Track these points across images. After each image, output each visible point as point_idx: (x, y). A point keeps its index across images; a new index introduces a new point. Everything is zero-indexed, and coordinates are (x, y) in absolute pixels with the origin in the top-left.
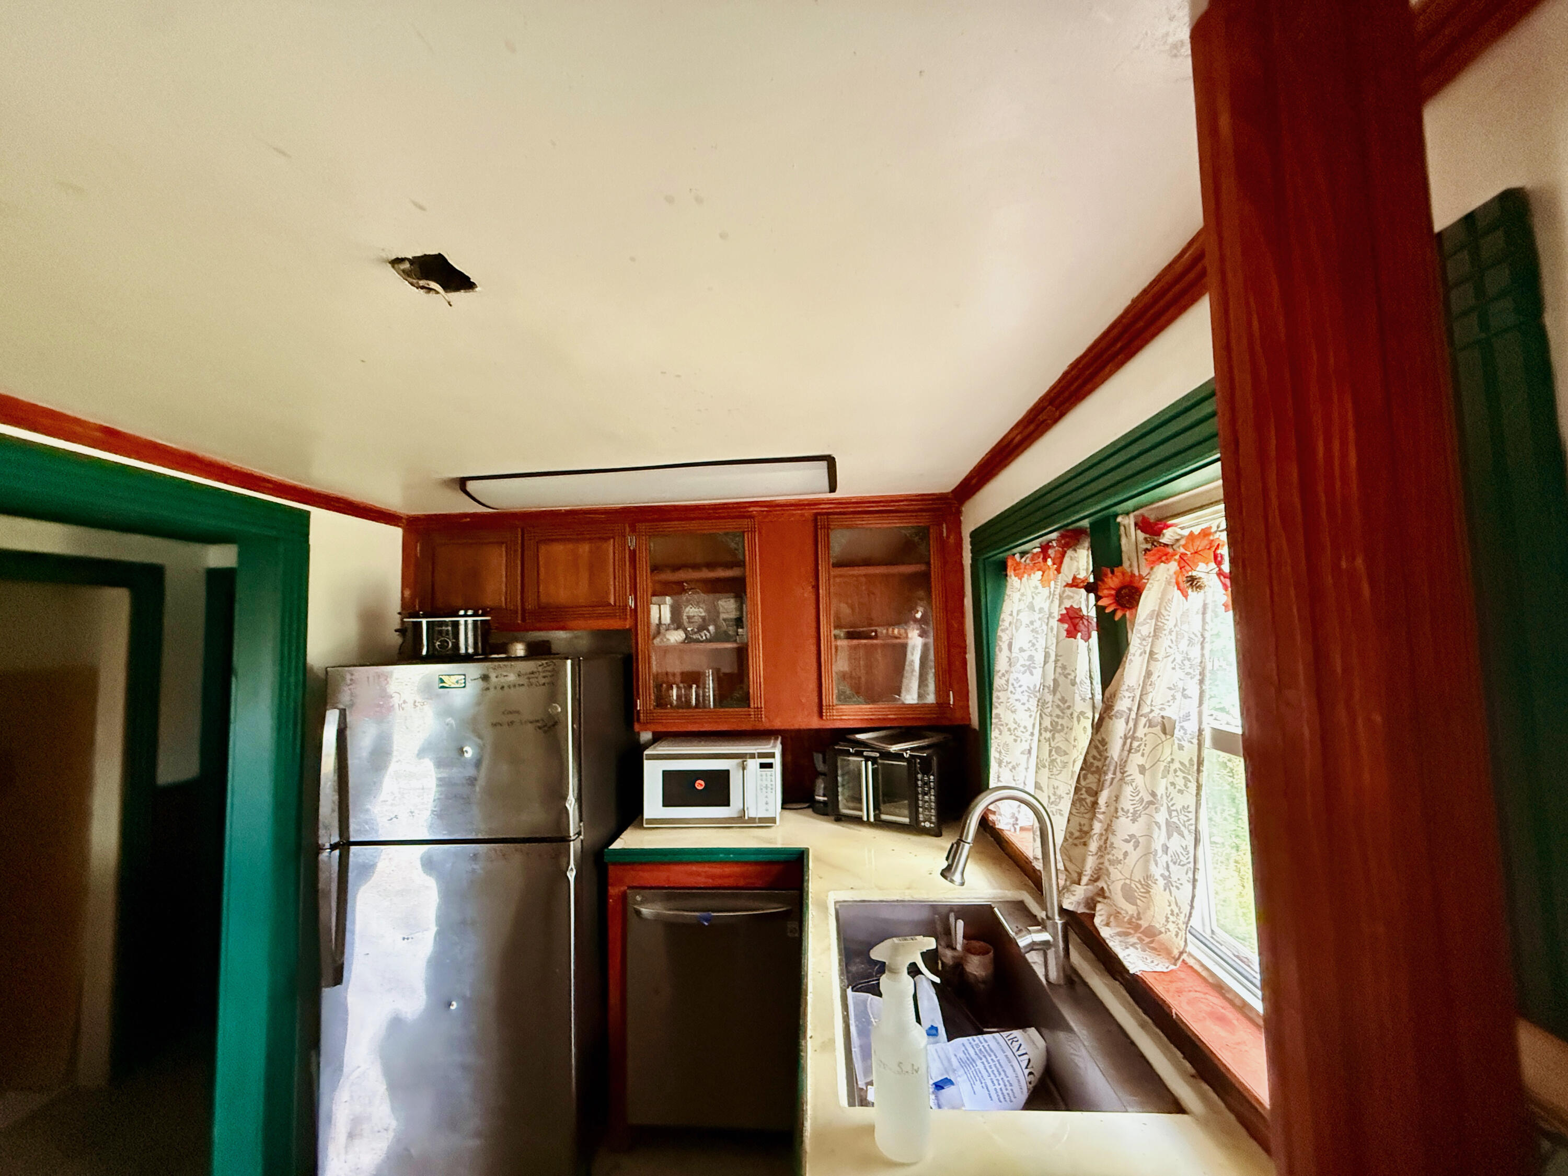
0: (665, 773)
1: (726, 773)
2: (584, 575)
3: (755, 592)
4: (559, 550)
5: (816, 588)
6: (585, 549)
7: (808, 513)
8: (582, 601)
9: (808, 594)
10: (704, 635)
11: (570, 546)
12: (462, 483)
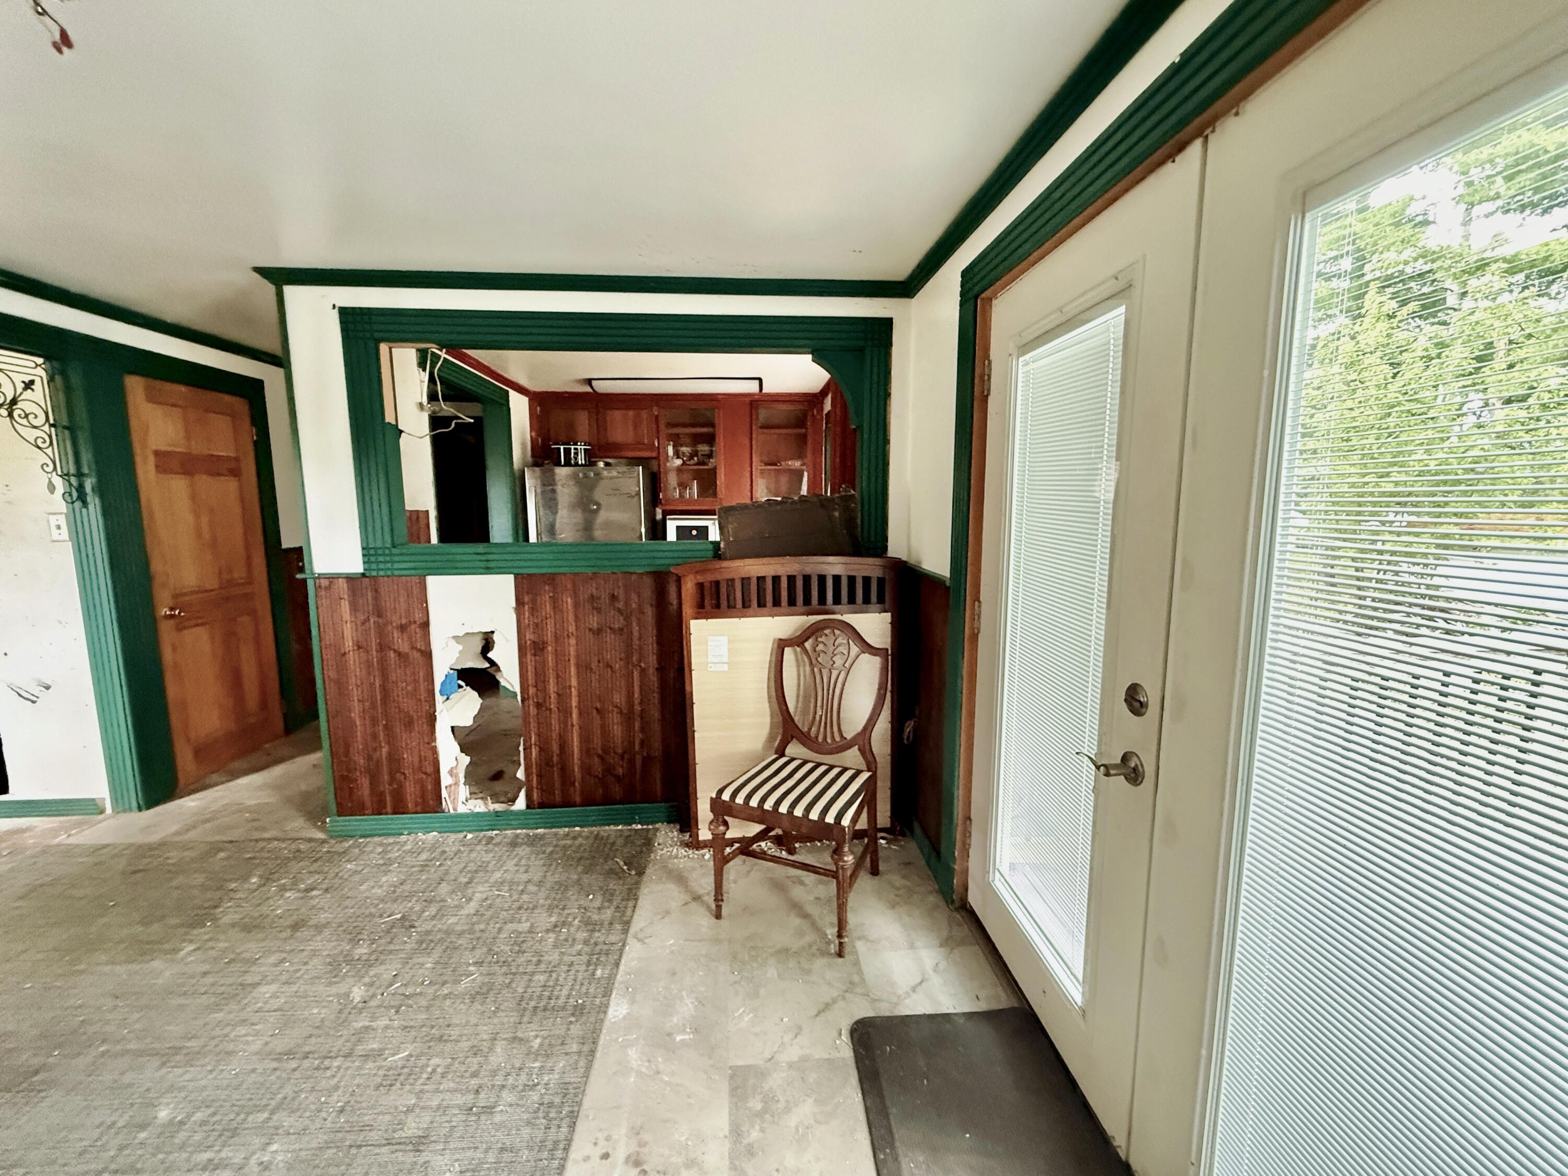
0: (678, 527)
1: (707, 527)
2: (631, 428)
3: (720, 441)
4: (617, 415)
5: (751, 439)
6: (631, 413)
7: (747, 399)
8: (630, 441)
9: (747, 442)
10: (692, 462)
11: (624, 412)
12: (589, 381)
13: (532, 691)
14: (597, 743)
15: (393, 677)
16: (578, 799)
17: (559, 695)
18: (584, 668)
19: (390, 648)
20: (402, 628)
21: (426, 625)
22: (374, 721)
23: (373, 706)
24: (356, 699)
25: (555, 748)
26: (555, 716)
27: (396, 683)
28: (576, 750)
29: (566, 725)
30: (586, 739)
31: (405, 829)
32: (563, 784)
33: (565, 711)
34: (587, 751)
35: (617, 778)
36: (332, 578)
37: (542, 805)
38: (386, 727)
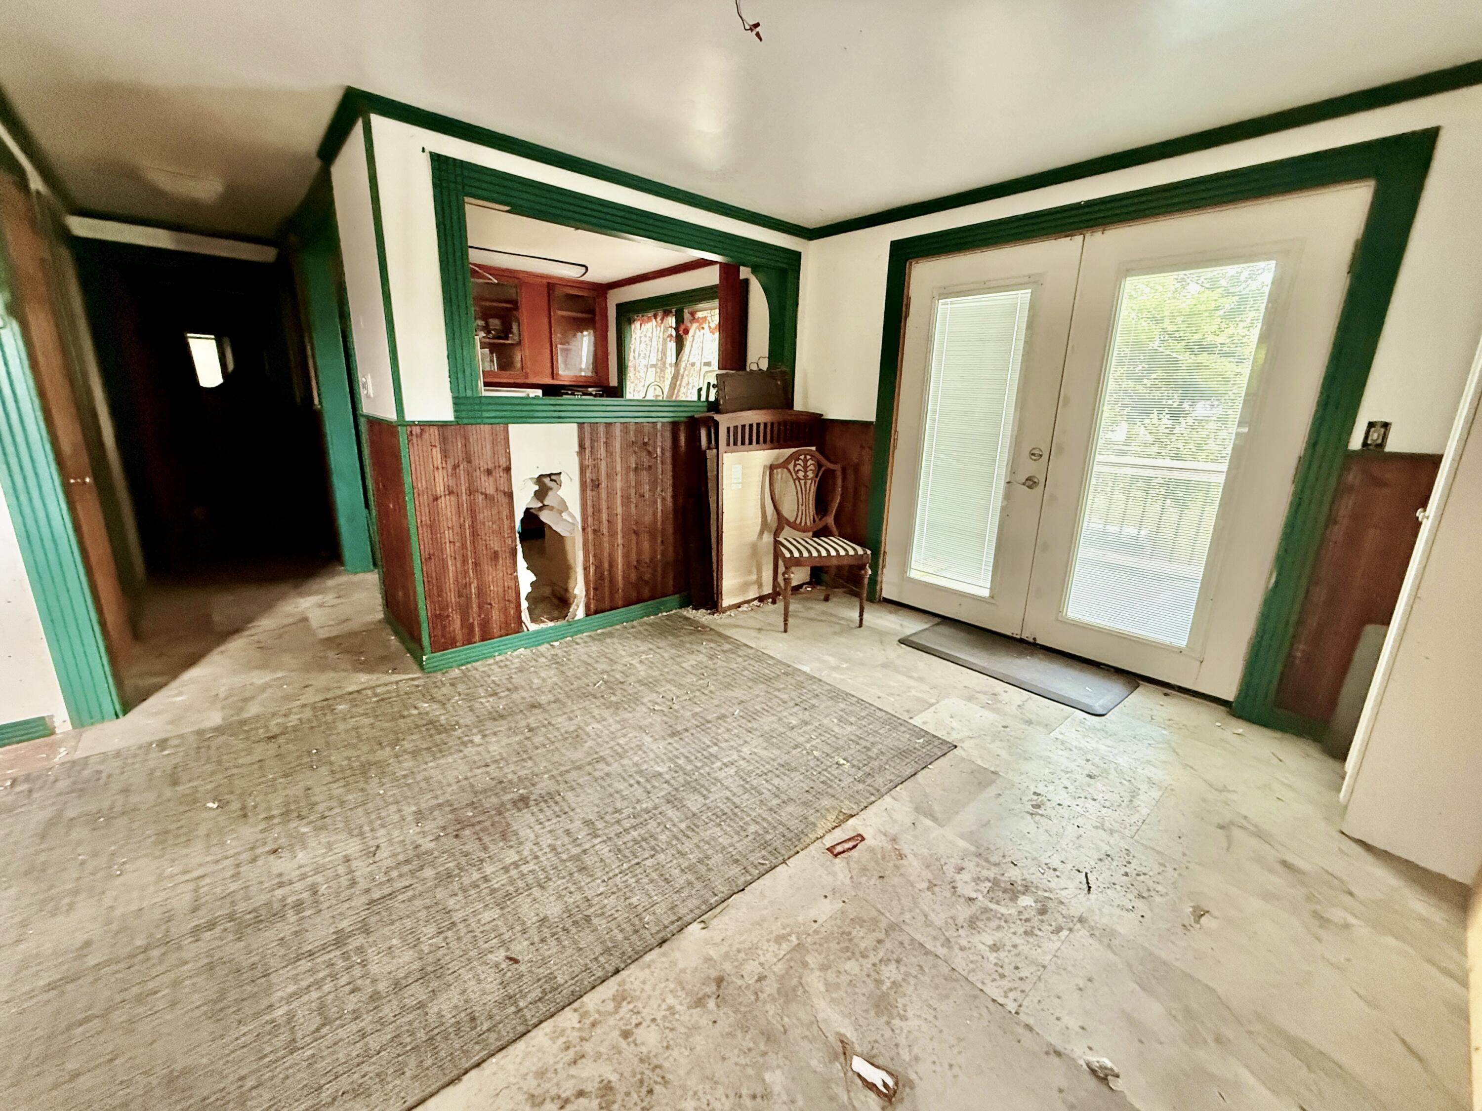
5: (550, 319)
7: (545, 281)
13: (590, 520)
14: (634, 557)
15: (480, 517)
16: (620, 603)
17: (608, 521)
18: (626, 499)
19: (477, 491)
20: (489, 472)
21: (508, 469)
22: (464, 561)
23: (464, 546)
24: (447, 540)
25: (606, 565)
26: (606, 539)
27: (484, 524)
28: (620, 566)
29: (613, 546)
30: (626, 556)
31: (495, 651)
32: (611, 593)
33: (613, 534)
34: (627, 564)
35: (646, 582)
36: (424, 425)
37: (596, 612)
38: (476, 564)
